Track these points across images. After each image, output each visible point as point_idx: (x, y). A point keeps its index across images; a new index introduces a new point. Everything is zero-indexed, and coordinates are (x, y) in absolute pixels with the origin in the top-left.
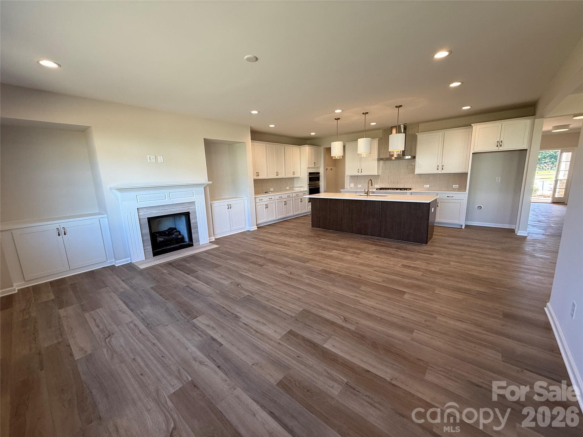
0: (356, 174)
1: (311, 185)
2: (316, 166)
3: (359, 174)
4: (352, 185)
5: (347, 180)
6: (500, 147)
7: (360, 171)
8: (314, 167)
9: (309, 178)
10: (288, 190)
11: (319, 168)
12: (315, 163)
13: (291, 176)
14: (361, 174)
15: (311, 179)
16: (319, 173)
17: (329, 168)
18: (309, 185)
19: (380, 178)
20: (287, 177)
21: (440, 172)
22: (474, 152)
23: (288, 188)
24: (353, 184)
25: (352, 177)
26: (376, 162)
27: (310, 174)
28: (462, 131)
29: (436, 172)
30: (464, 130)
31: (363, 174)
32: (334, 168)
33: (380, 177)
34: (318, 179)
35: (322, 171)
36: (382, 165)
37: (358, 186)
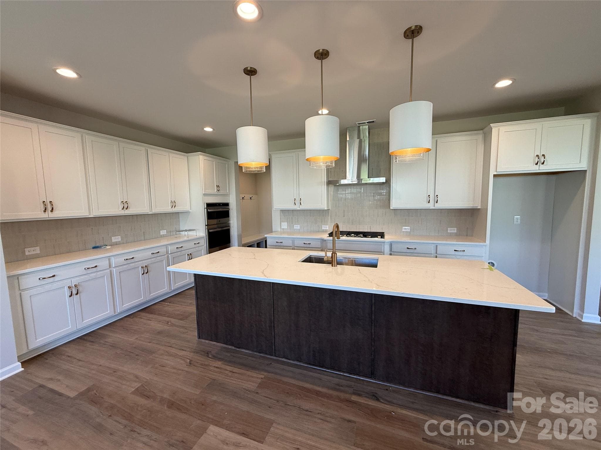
0: (292, 207)
1: (212, 227)
2: (221, 192)
3: (297, 207)
4: (285, 225)
5: (276, 218)
6: (541, 165)
7: (297, 202)
8: (217, 193)
9: (208, 213)
10: (163, 236)
11: (227, 195)
12: (218, 186)
13: (168, 209)
14: (299, 207)
15: (210, 216)
16: (227, 205)
17: (247, 197)
18: (207, 225)
19: (330, 215)
20: (155, 210)
21: (431, 206)
22: (496, 173)
23: (163, 232)
24: (286, 223)
25: (283, 211)
26: (324, 188)
27: (209, 205)
28: (464, 138)
29: (427, 206)
30: (468, 138)
31: (303, 207)
32: (254, 197)
33: (330, 211)
34: (226, 214)
35: (232, 201)
36: (332, 193)
37: (295, 228)
